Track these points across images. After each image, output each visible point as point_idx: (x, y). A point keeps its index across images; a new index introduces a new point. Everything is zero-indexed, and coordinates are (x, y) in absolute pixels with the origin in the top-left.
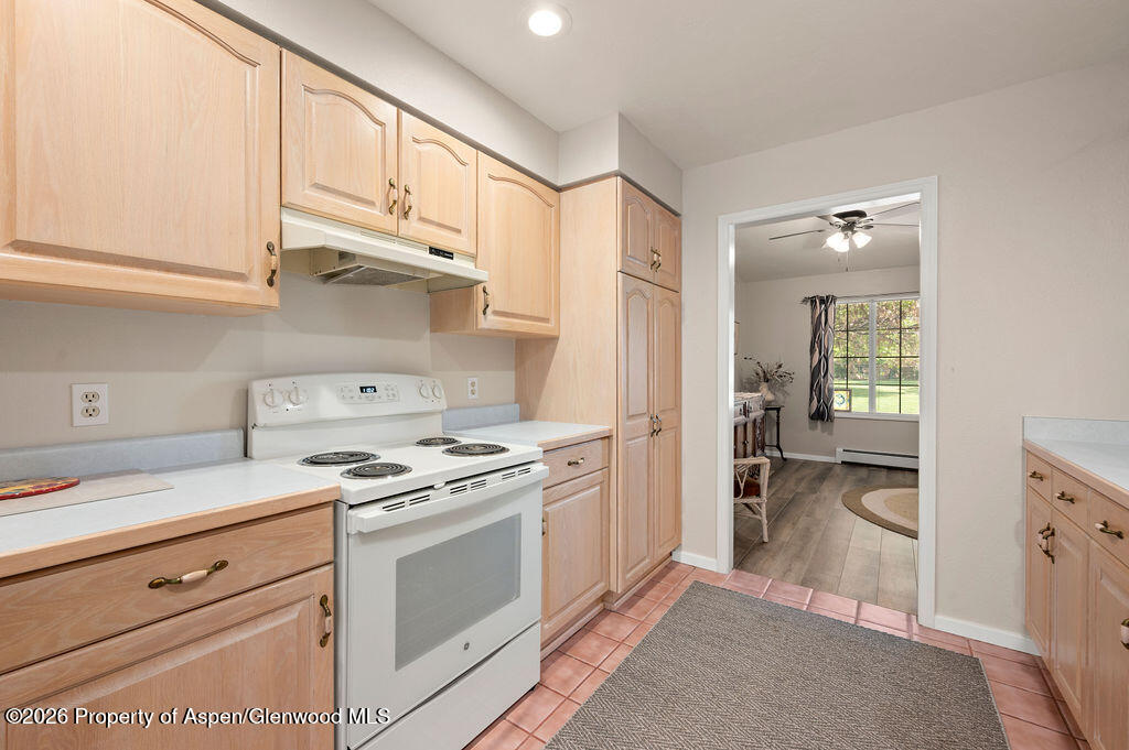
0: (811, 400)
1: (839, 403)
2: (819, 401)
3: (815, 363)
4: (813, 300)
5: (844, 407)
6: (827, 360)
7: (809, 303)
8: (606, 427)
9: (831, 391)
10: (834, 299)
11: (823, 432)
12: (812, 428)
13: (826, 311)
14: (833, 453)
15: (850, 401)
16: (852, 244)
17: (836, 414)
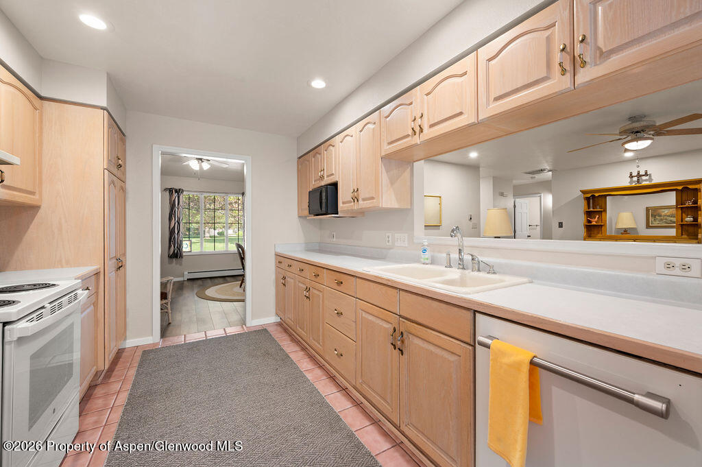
0: (170, 247)
1: (186, 247)
2: (174, 247)
3: (172, 226)
4: (171, 190)
5: (188, 249)
6: (179, 224)
7: (168, 192)
8: (98, 267)
9: (181, 241)
10: (183, 191)
11: (176, 264)
12: (170, 263)
13: (179, 197)
14: (183, 275)
15: (191, 246)
16: (201, 167)
17: (184, 254)
